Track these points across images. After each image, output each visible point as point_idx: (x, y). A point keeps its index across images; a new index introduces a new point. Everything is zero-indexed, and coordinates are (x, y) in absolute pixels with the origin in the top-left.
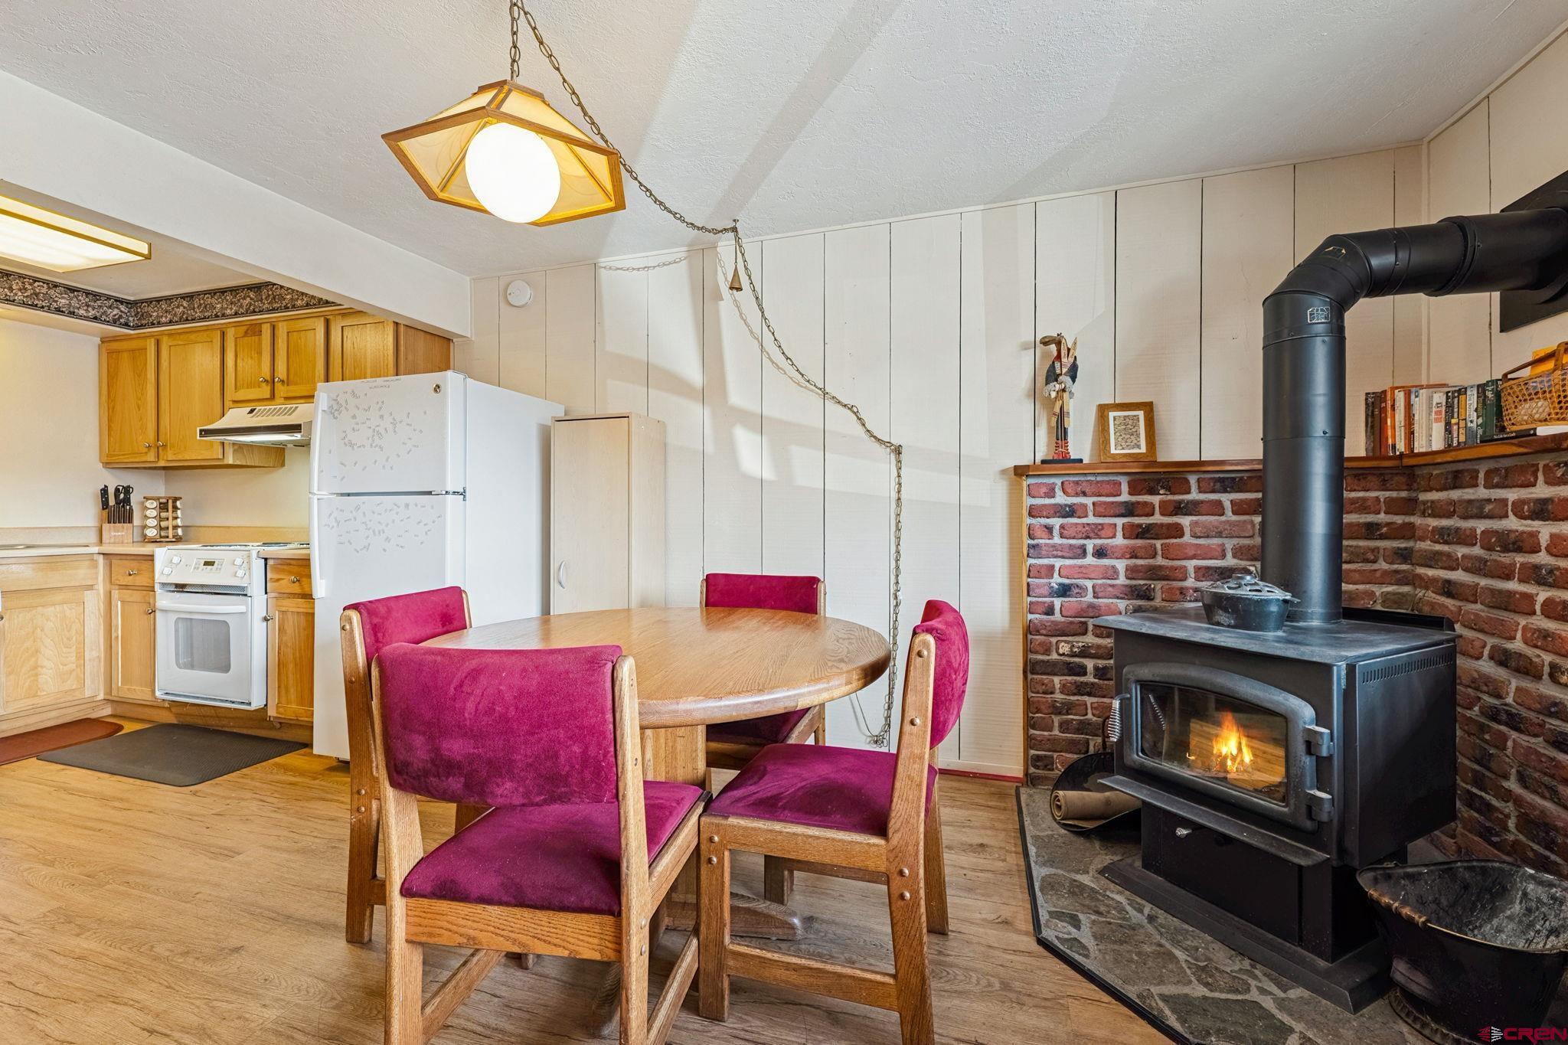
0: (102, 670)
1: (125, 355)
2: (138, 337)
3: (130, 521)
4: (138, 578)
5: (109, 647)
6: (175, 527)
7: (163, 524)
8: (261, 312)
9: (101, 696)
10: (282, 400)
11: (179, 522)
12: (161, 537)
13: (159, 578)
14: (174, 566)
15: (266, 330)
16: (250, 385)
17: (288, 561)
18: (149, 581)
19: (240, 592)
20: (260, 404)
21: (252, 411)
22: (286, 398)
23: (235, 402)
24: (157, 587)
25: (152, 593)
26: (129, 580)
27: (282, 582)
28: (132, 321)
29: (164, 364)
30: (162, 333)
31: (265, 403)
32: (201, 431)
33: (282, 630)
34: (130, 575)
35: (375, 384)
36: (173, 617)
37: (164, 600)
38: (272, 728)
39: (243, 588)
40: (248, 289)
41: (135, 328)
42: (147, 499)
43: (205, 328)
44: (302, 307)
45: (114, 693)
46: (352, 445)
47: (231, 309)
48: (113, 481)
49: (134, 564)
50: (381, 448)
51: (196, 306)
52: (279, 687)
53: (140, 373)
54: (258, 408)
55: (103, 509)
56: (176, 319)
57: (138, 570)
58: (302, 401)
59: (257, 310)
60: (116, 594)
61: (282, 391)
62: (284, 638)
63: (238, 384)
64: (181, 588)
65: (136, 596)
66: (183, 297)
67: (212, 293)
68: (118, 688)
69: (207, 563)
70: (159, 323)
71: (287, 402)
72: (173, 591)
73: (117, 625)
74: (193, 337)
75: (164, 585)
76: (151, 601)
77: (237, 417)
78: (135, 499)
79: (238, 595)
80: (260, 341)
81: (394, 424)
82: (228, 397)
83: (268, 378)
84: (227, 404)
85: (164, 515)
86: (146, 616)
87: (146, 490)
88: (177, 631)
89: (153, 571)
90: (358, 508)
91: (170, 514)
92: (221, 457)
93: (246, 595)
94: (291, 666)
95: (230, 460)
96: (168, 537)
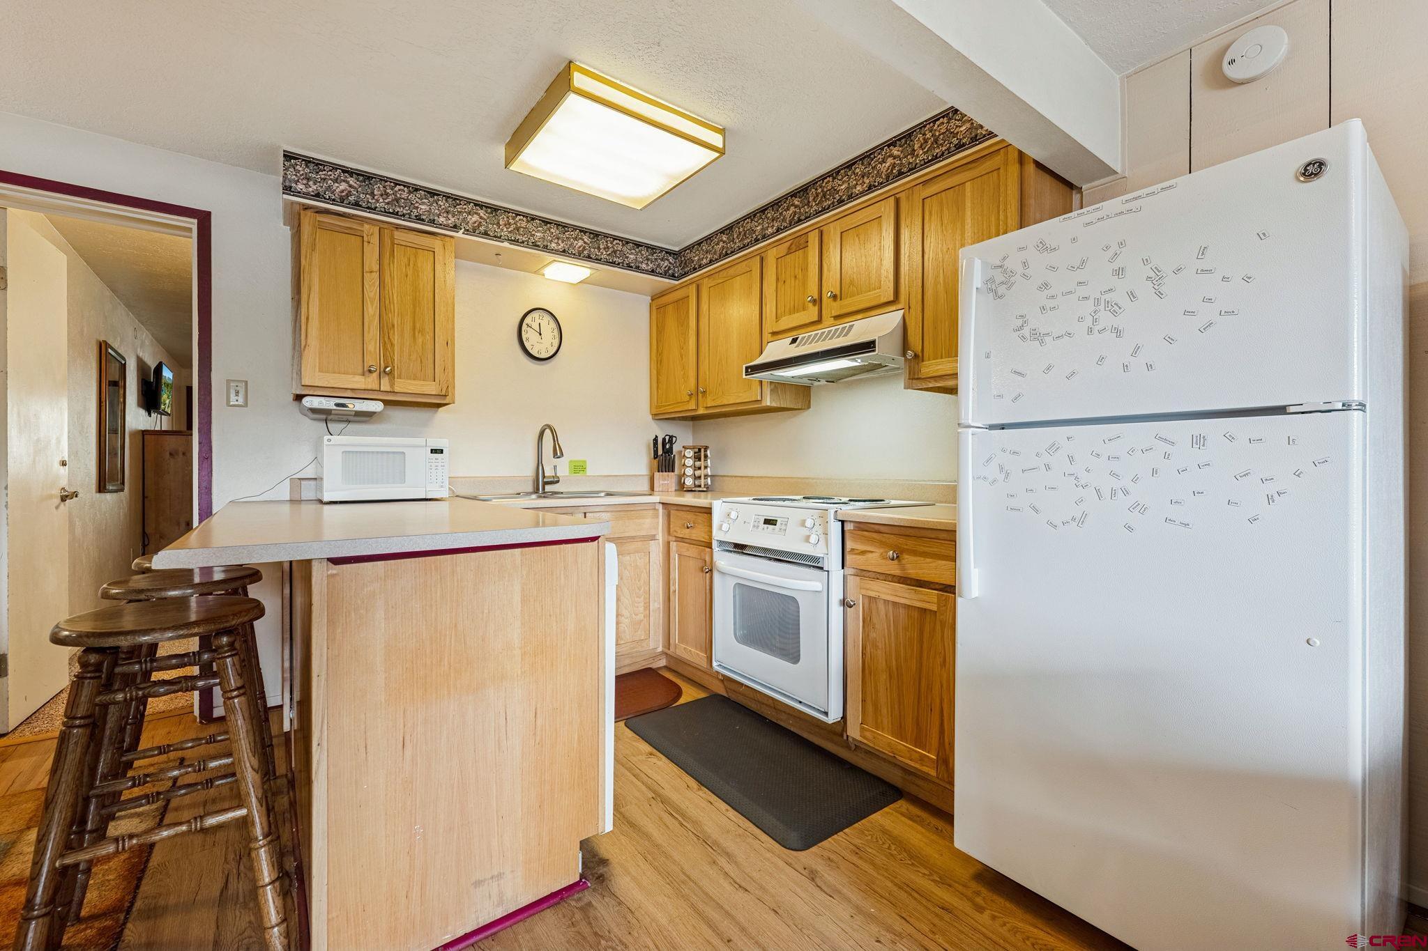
0: (661, 621)
1: (670, 307)
2: (682, 287)
3: (673, 471)
4: (694, 531)
5: (668, 599)
6: (706, 476)
7: (698, 473)
8: (808, 218)
9: (660, 649)
10: (832, 321)
11: (709, 471)
12: (696, 486)
13: (717, 535)
14: (731, 521)
15: (814, 238)
16: (794, 310)
17: (877, 527)
18: (707, 537)
19: (814, 563)
20: (803, 331)
21: (794, 341)
22: (837, 317)
23: (774, 334)
24: (715, 544)
25: (708, 550)
26: (685, 533)
27: (870, 555)
28: (678, 271)
29: (704, 307)
30: (702, 277)
31: (809, 329)
32: (747, 368)
33: (867, 621)
34: (688, 528)
35: (1099, 214)
36: (732, 582)
37: (723, 560)
38: (848, 747)
39: (817, 559)
40: (792, 196)
41: (678, 278)
42: (685, 448)
43: (743, 259)
44: (863, 193)
45: (672, 649)
46: (1037, 336)
47: (773, 226)
48: (661, 431)
49: (690, 516)
50: (1118, 333)
51: (735, 236)
52: (864, 701)
53: (683, 323)
54: (801, 336)
55: (655, 458)
56: (716, 257)
57: (694, 523)
58: (859, 316)
59: (803, 217)
60: (673, 545)
61: (831, 308)
62: (873, 635)
63: (779, 312)
64: (740, 548)
65: (693, 551)
66: (722, 231)
67: (751, 216)
68: (675, 645)
69: (767, 522)
70: (700, 266)
71: (838, 322)
72: (731, 551)
73: (675, 579)
74: (731, 271)
75: (721, 543)
76: (707, 559)
77: (778, 349)
78: (676, 448)
79: (810, 566)
80: (806, 257)
81: (1157, 278)
82: (768, 328)
83: (816, 296)
84: (766, 336)
85: (698, 464)
86: (701, 574)
87: (684, 439)
88: (734, 596)
89: (710, 526)
90: (1053, 448)
91: (702, 463)
92: (759, 398)
93: (821, 568)
94: (884, 677)
95: (768, 402)
96: (700, 486)
